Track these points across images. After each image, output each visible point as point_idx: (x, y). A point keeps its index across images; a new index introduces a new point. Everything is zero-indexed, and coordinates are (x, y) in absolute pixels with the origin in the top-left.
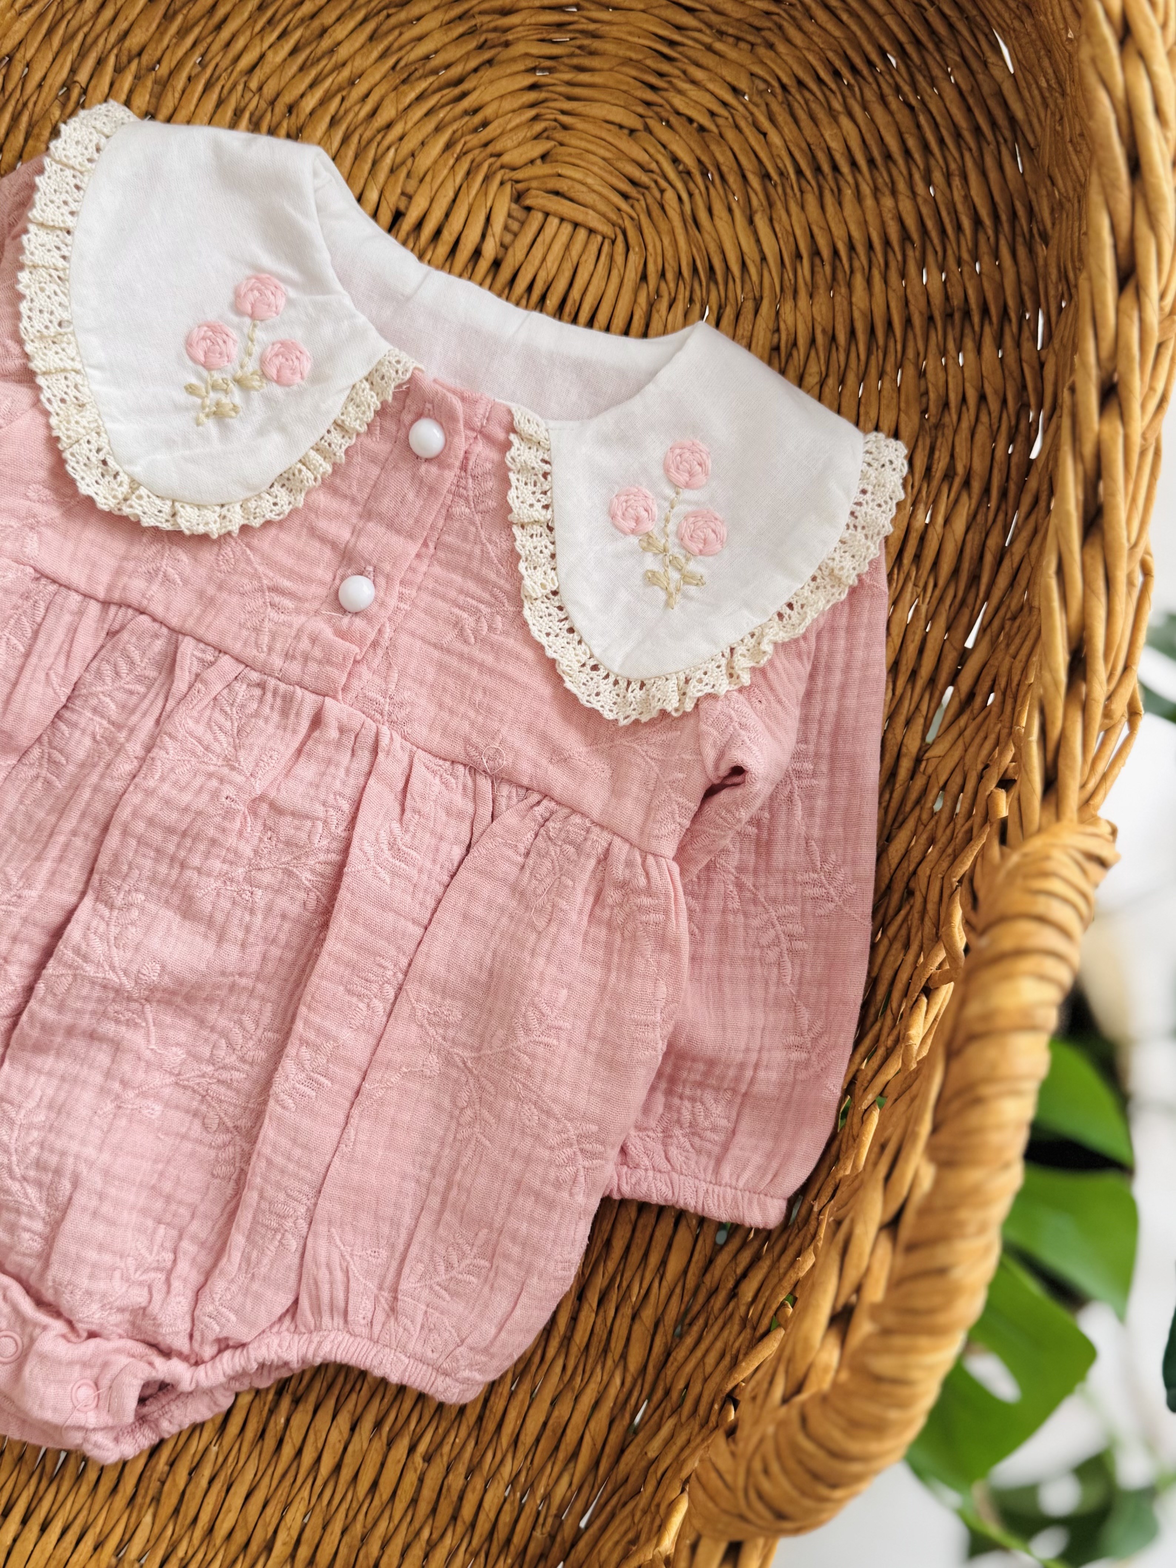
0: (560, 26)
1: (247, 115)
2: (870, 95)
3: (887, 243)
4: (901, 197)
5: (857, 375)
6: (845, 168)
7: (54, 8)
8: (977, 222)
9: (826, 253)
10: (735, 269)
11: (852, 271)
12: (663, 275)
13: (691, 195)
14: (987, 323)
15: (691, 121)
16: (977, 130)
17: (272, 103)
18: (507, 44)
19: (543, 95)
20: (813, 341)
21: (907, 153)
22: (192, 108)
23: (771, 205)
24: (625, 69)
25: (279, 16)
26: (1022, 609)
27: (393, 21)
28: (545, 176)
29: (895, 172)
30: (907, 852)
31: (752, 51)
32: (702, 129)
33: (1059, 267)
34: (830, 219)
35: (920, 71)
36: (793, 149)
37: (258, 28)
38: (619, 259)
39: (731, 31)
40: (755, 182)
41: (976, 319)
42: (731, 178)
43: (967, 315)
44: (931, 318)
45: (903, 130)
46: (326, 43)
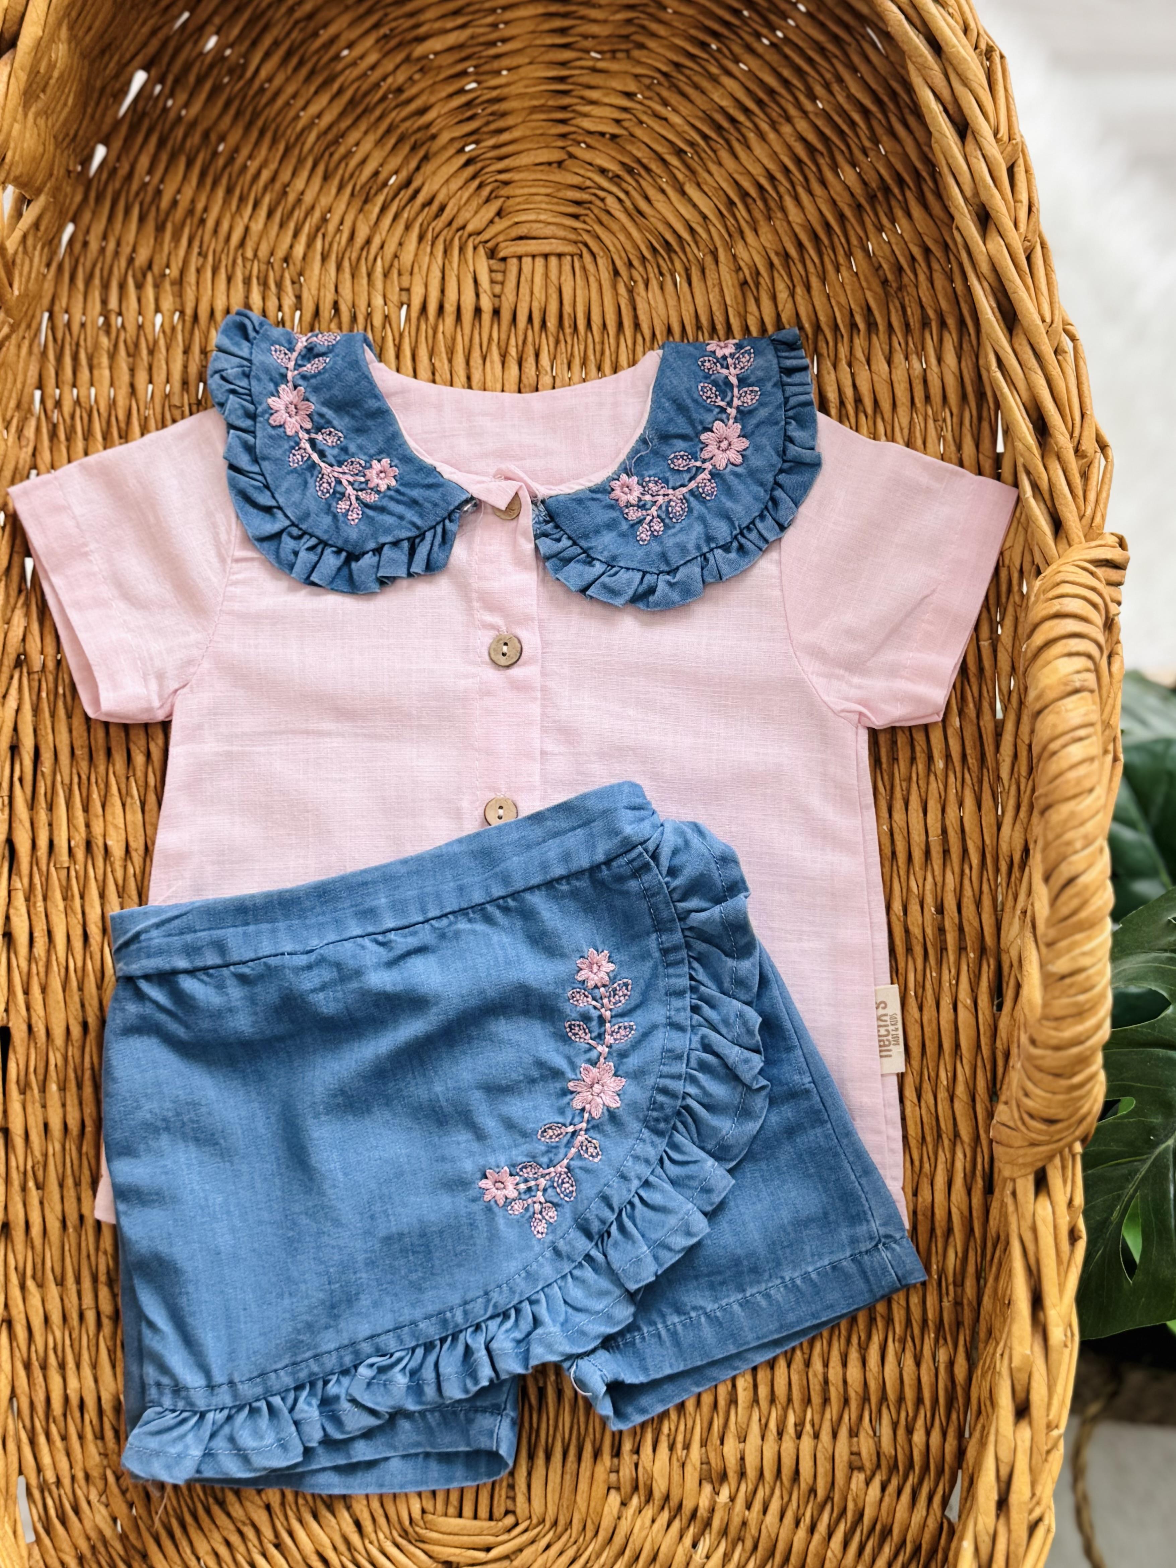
0: (468, 104)
1: (254, 281)
2: (737, 49)
3: (799, 162)
4: (796, 121)
5: (819, 278)
6: (741, 118)
7: (67, 261)
8: (866, 113)
9: (753, 192)
10: (686, 235)
11: (781, 197)
12: (630, 265)
13: (627, 193)
14: (906, 189)
15: (603, 134)
16: (835, 38)
17: (270, 262)
18: (433, 138)
19: (479, 165)
20: (771, 265)
21: (786, 83)
22: (210, 292)
23: (693, 172)
24: (534, 117)
25: (246, 191)
27: (336, 157)
28: (506, 229)
29: (783, 102)
31: (629, 57)
32: (614, 137)
34: (747, 165)
35: (770, 11)
36: (693, 121)
37: (234, 207)
38: (591, 267)
39: (605, 48)
40: (674, 161)
41: (896, 191)
42: (653, 166)
43: (887, 190)
44: (859, 207)
45: (775, 65)
46: (291, 198)
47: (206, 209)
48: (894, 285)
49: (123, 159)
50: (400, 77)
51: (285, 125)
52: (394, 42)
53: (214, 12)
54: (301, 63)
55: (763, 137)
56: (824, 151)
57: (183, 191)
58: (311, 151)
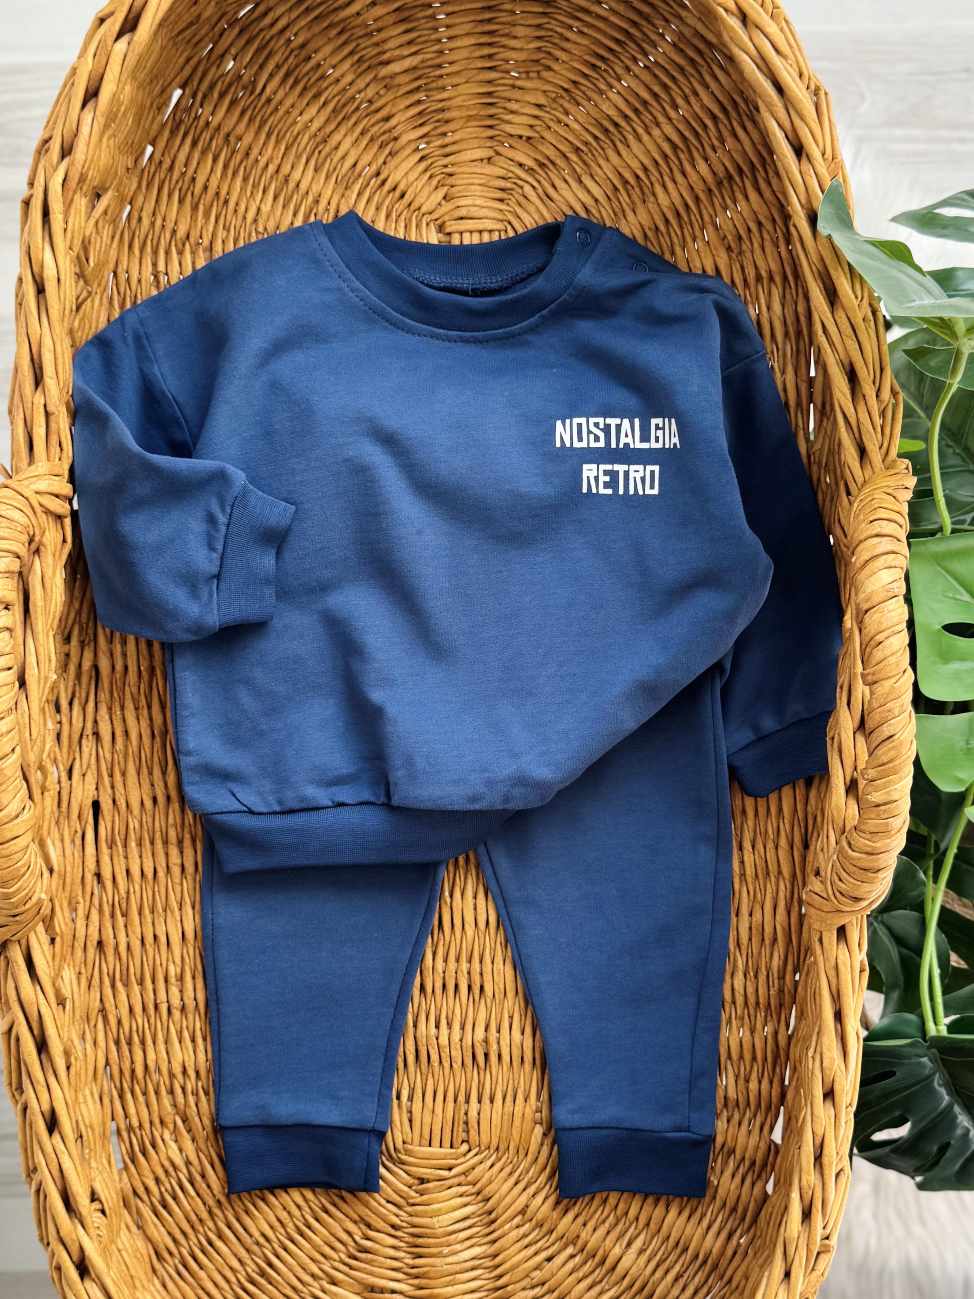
0: (420, 113)
2: (619, 70)
3: (665, 157)
4: (663, 125)
5: (680, 246)
6: (623, 123)
7: (126, 233)
9: (632, 181)
11: (652, 184)
13: (539, 182)
14: (744, 177)
15: (520, 137)
16: (692, 61)
18: (396, 139)
19: (429, 161)
21: (655, 96)
23: (588, 167)
24: (469, 124)
25: (257, 180)
27: (323, 154)
28: (450, 211)
29: (653, 111)
31: (539, 77)
32: (529, 138)
34: (626, 159)
35: (644, 41)
36: (587, 126)
37: (249, 194)
39: (521, 70)
40: (573, 157)
41: (738, 179)
42: (559, 161)
43: (730, 177)
44: (710, 190)
45: (648, 83)
46: (292, 185)
47: (228, 195)
48: (736, 251)
49: (166, 156)
50: (370, 92)
51: (285, 128)
52: (365, 66)
53: (231, 44)
54: (296, 82)
55: (639, 139)
56: (684, 148)
57: (211, 180)
58: (305, 148)
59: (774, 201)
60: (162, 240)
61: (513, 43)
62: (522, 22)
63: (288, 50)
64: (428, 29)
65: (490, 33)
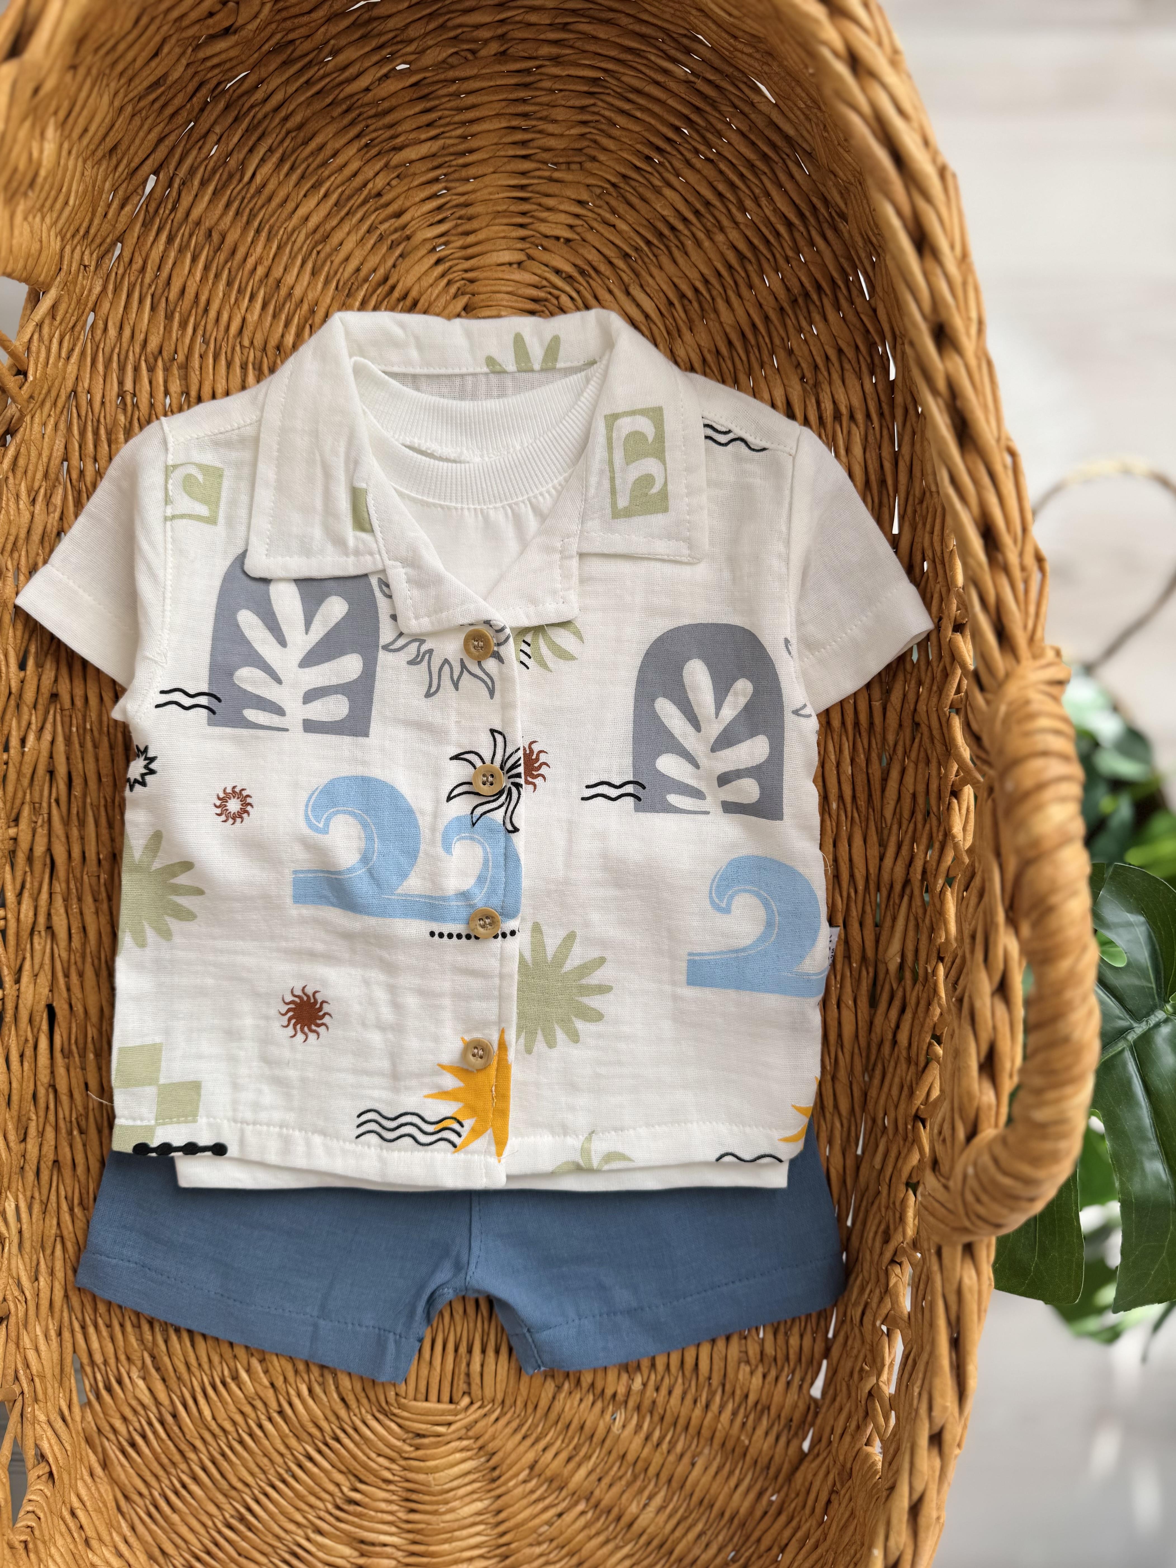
0: (439, 208)
1: (250, 366)
2: (678, 165)
3: (730, 267)
4: (728, 230)
5: (745, 375)
6: (680, 226)
7: (89, 345)
8: (790, 225)
9: (689, 294)
11: (713, 299)
13: (578, 293)
14: (823, 296)
15: (557, 238)
16: (765, 157)
17: (264, 350)
18: (408, 238)
19: (448, 265)
20: (704, 362)
21: (721, 196)
23: (637, 275)
24: (497, 221)
25: (243, 285)
26: (924, 493)
27: (322, 255)
29: (717, 214)
30: (905, 695)
31: (581, 169)
32: (568, 241)
33: (861, 234)
34: (684, 268)
35: (708, 131)
36: (638, 229)
37: (232, 300)
39: (561, 160)
40: (619, 263)
41: (815, 297)
42: (603, 269)
43: (806, 294)
44: (782, 309)
45: (711, 180)
46: (283, 291)
47: (208, 302)
48: (811, 382)
49: (137, 254)
50: (380, 182)
51: (278, 224)
52: (374, 151)
53: (215, 122)
54: (292, 168)
55: (698, 243)
56: (753, 260)
57: (189, 283)
58: (301, 248)
59: (858, 324)
60: (131, 354)
61: (550, 128)
62: (563, 103)
63: (284, 130)
64: (451, 109)
65: (525, 115)
